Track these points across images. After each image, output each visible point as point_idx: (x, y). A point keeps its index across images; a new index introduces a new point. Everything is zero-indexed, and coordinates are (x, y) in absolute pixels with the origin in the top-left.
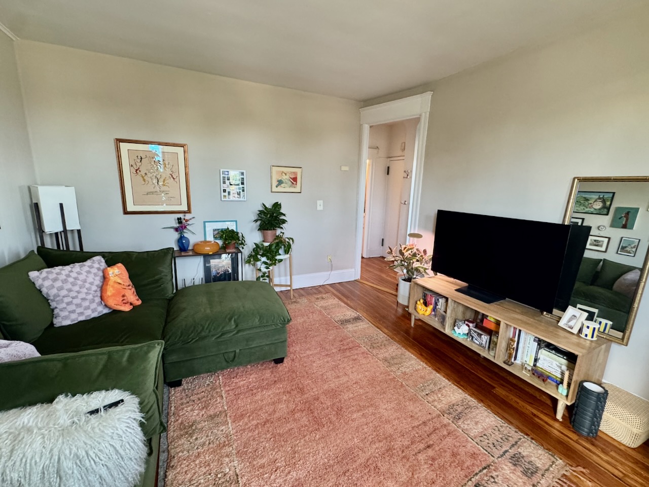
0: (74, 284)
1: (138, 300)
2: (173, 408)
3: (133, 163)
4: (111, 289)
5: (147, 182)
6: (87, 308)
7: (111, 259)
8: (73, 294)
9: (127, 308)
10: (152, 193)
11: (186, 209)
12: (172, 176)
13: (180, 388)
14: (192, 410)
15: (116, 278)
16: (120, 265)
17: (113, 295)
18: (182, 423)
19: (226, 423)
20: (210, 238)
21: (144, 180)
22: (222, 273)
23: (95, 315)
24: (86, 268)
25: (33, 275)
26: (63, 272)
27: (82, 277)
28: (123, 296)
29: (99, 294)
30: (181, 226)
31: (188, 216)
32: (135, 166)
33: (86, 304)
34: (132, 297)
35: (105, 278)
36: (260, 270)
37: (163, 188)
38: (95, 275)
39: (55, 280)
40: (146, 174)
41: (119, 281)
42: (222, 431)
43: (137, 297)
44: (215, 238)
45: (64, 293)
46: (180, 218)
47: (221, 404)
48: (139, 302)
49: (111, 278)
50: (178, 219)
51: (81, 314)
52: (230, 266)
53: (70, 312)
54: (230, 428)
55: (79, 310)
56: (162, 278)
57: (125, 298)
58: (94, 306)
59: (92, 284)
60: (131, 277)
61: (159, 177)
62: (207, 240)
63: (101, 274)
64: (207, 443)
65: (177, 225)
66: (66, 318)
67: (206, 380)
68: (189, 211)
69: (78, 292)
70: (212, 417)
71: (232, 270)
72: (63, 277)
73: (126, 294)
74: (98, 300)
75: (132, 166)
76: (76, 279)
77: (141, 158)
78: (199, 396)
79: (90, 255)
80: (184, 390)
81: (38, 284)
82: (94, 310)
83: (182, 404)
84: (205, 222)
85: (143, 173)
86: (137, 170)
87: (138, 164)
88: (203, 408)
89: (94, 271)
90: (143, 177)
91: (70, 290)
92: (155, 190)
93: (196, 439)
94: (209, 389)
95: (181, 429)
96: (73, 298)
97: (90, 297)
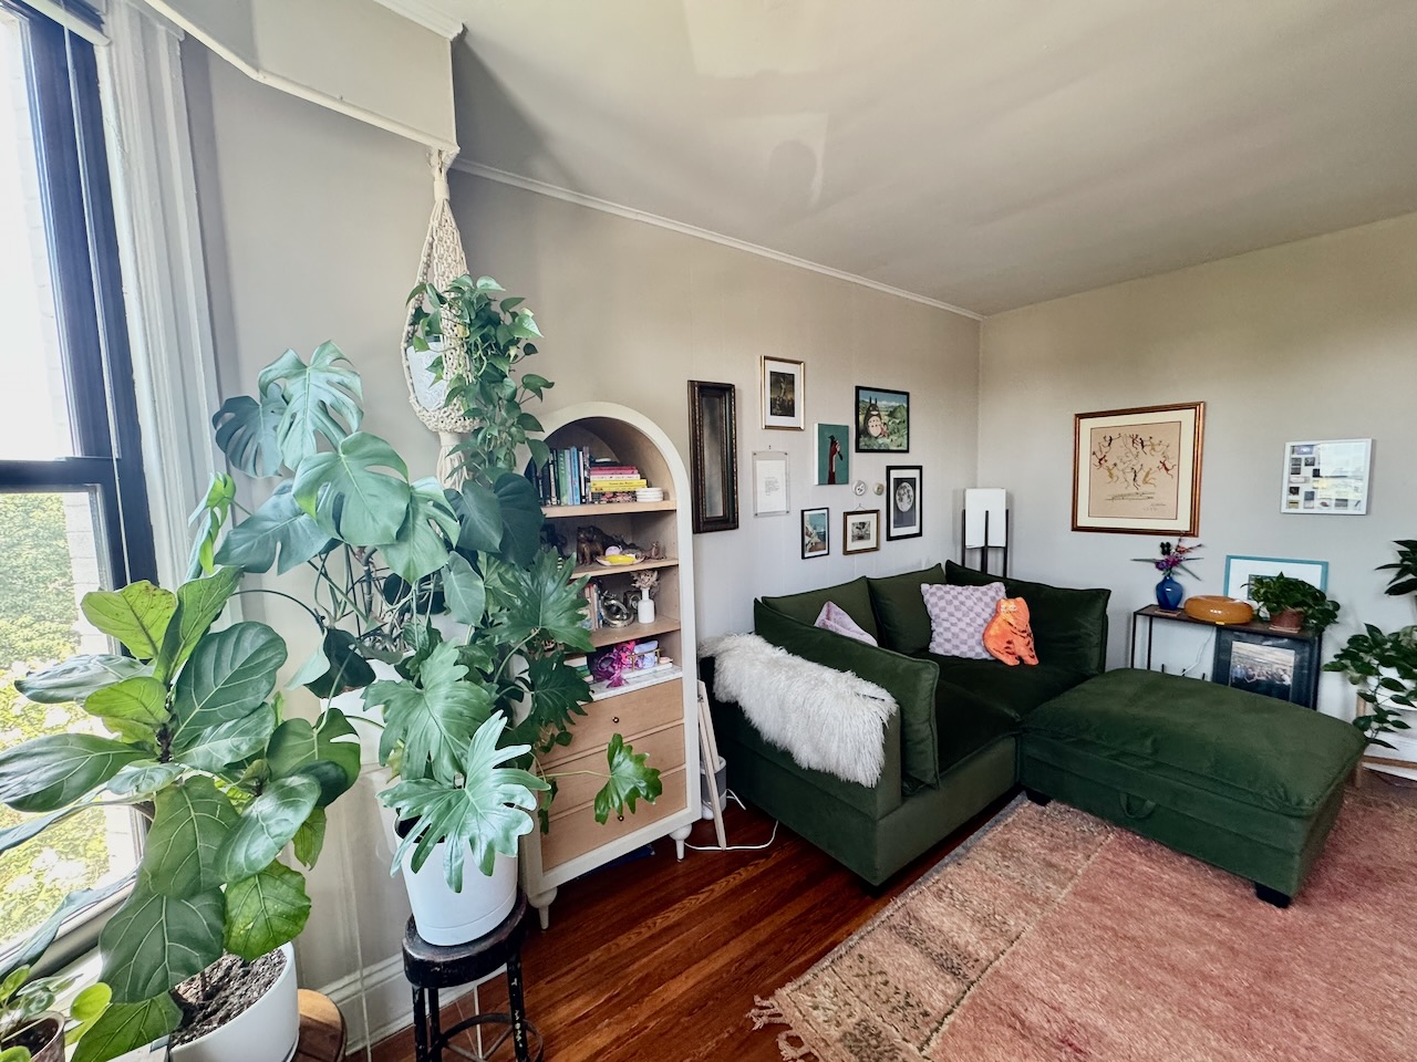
0: (957, 609)
1: (1033, 657)
2: (1010, 820)
3: (1096, 449)
4: (997, 628)
5: (1115, 479)
6: (965, 643)
7: (1015, 589)
8: (953, 620)
9: (1010, 661)
10: (1122, 497)
11: (1186, 527)
12: (1164, 465)
13: (1041, 808)
14: (1032, 839)
15: (1009, 615)
16: (1020, 599)
17: (996, 636)
18: (1008, 840)
19: (1063, 886)
20: (1240, 594)
21: (1111, 476)
22: (1263, 678)
23: (971, 655)
24: (978, 594)
25: (925, 587)
26: (952, 592)
27: (969, 603)
28: (1009, 642)
29: (982, 630)
30: (1170, 561)
31: (1188, 542)
32: (1098, 454)
33: (964, 636)
34: (1024, 649)
35: (997, 612)
36: (1372, 699)
37: (1144, 488)
38: (987, 605)
39: (941, 598)
40: (1115, 465)
41: (1012, 621)
42: (1048, 888)
43: (1034, 653)
44: (1254, 595)
45: (944, 615)
46: (1168, 545)
47: (1080, 863)
48: (1034, 662)
49: (1002, 614)
50: (1162, 545)
51: (957, 647)
52: (1290, 671)
53: (946, 640)
54: (1062, 895)
55: (955, 642)
56: (1080, 637)
57: (1011, 646)
58: (972, 642)
59: (978, 615)
60: (1031, 622)
61: (1137, 468)
62: (1230, 596)
63: (993, 605)
64: (1016, 881)
65: (1160, 557)
66: (940, 645)
67: (1084, 824)
68: (1192, 533)
69: (959, 620)
70: (1050, 865)
71: (1294, 680)
72: (949, 597)
73: (1014, 641)
74: (978, 637)
75: (1094, 453)
76: (962, 603)
77: (1111, 440)
78: (1056, 833)
79: (991, 579)
80: (1043, 813)
81: (926, 597)
82: (972, 649)
83: (1026, 824)
84: (1229, 558)
85: (1110, 464)
86: (1101, 460)
87: (1104, 450)
88: (1046, 848)
89: (987, 599)
90: (1109, 470)
91: (951, 615)
92: (1126, 492)
93: (1007, 867)
94: (1078, 835)
95: (999, 844)
96: (952, 624)
97: (971, 630)
